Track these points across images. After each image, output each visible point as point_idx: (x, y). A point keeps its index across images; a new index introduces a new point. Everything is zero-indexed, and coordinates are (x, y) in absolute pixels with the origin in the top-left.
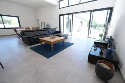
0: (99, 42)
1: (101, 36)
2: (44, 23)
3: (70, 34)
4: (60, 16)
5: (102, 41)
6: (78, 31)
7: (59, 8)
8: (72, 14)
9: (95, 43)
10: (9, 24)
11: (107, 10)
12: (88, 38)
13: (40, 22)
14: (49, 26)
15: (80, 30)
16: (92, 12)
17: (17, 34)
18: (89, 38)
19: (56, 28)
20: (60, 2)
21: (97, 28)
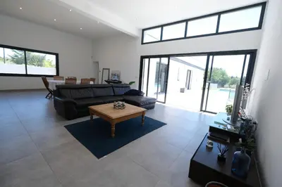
0: (221, 127)
2: (109, 69)
3: (161, 97)
4: (143, 58)
5: (229, 127)
6: (182, 91)
7: (142, 43)
8: (168, 56)
9: (212, 129)
10: (38, 66)
11: (244, 56)
12: (201, 110)
13: (101, 67)
14: (118, 76)
15: (186, 89)
16: (211, 57)
17: (48, 89)
18: (204, 111)
19: (131, 83)
20: (145, 32)
21: (227, 85)
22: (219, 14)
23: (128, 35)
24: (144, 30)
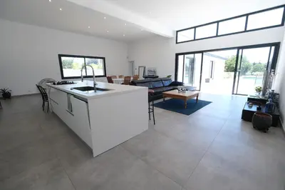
1: (259, 90)
2: (144, 67)
4: (177, 55)
5: (261, 97)
6: (207, 81)
7: (177, 43)
8: (202, 52)
9: (249, 99)
12: (233, 94)
13: (136, 66)
14: (154, 72)
16: (240, 51)
18: (236, 94)
19: (169, 76)
20: (179, 33)
22: (247, 15)
23: (162, 36)
24: (177, 32)
